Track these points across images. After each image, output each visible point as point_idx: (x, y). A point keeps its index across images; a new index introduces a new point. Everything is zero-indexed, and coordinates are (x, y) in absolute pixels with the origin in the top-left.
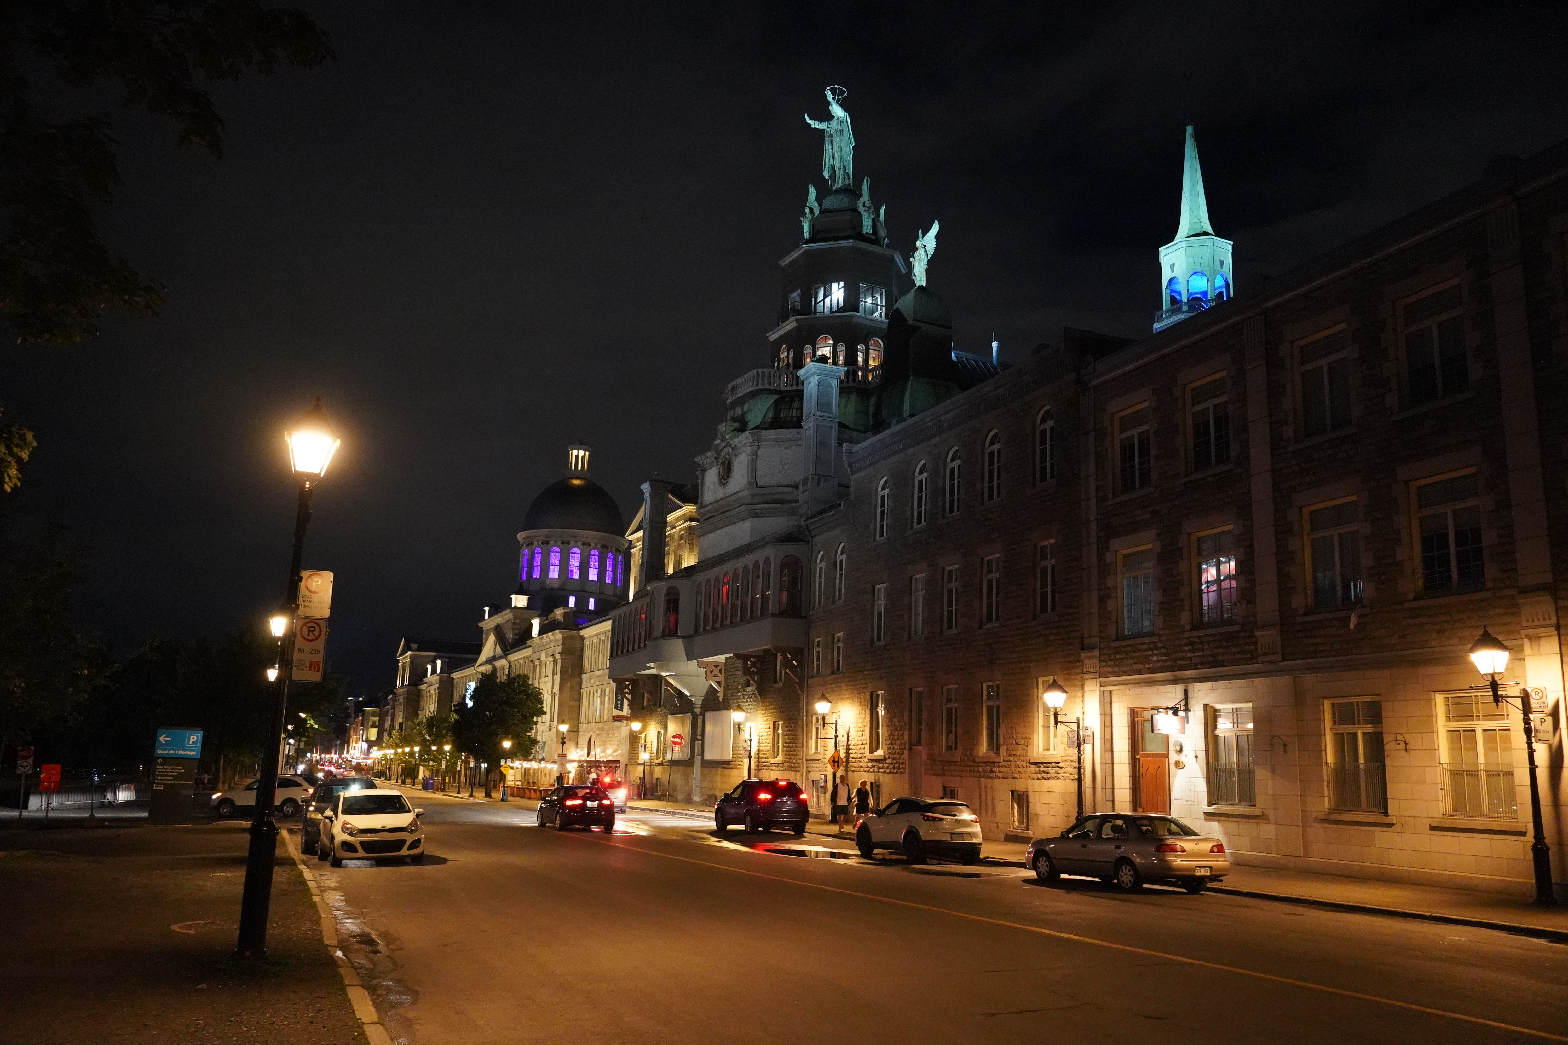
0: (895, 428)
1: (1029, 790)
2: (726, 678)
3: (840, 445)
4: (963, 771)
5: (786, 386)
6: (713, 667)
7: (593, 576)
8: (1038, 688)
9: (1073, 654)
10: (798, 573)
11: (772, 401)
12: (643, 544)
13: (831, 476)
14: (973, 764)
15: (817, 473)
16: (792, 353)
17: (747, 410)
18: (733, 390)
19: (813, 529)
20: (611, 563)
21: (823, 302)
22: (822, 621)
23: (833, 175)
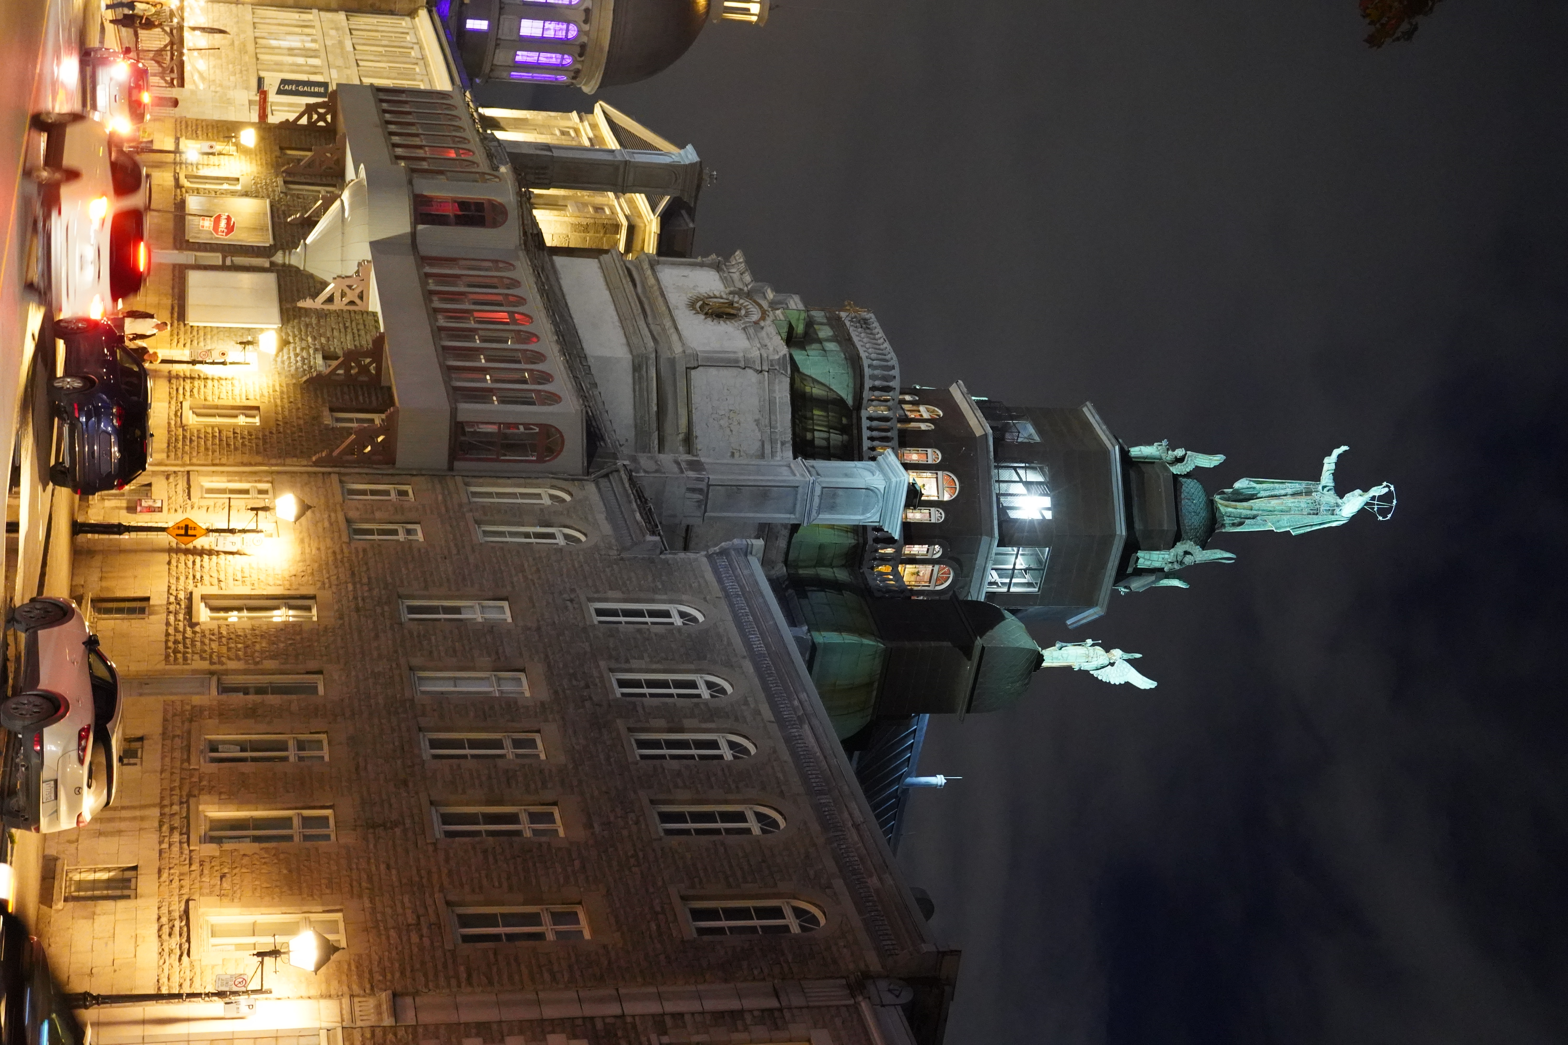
1: (138, 900)
2: (339, 314)
4: (172, 773)
6: (358, 291)
7: (530, 28)
8: (324, 912)
9: (385, 976)
10: (533, 455)
11: (843, 395)
13: (705, 511)
14: (184, 793)
15: (711, 488)
16: (927, 429)
17: (827, 349)
18: (862, 322)
19: (610, 481)
20: (553, 61)
21: (1018, 479)
22: (445, 501)
23: (1241, 497)
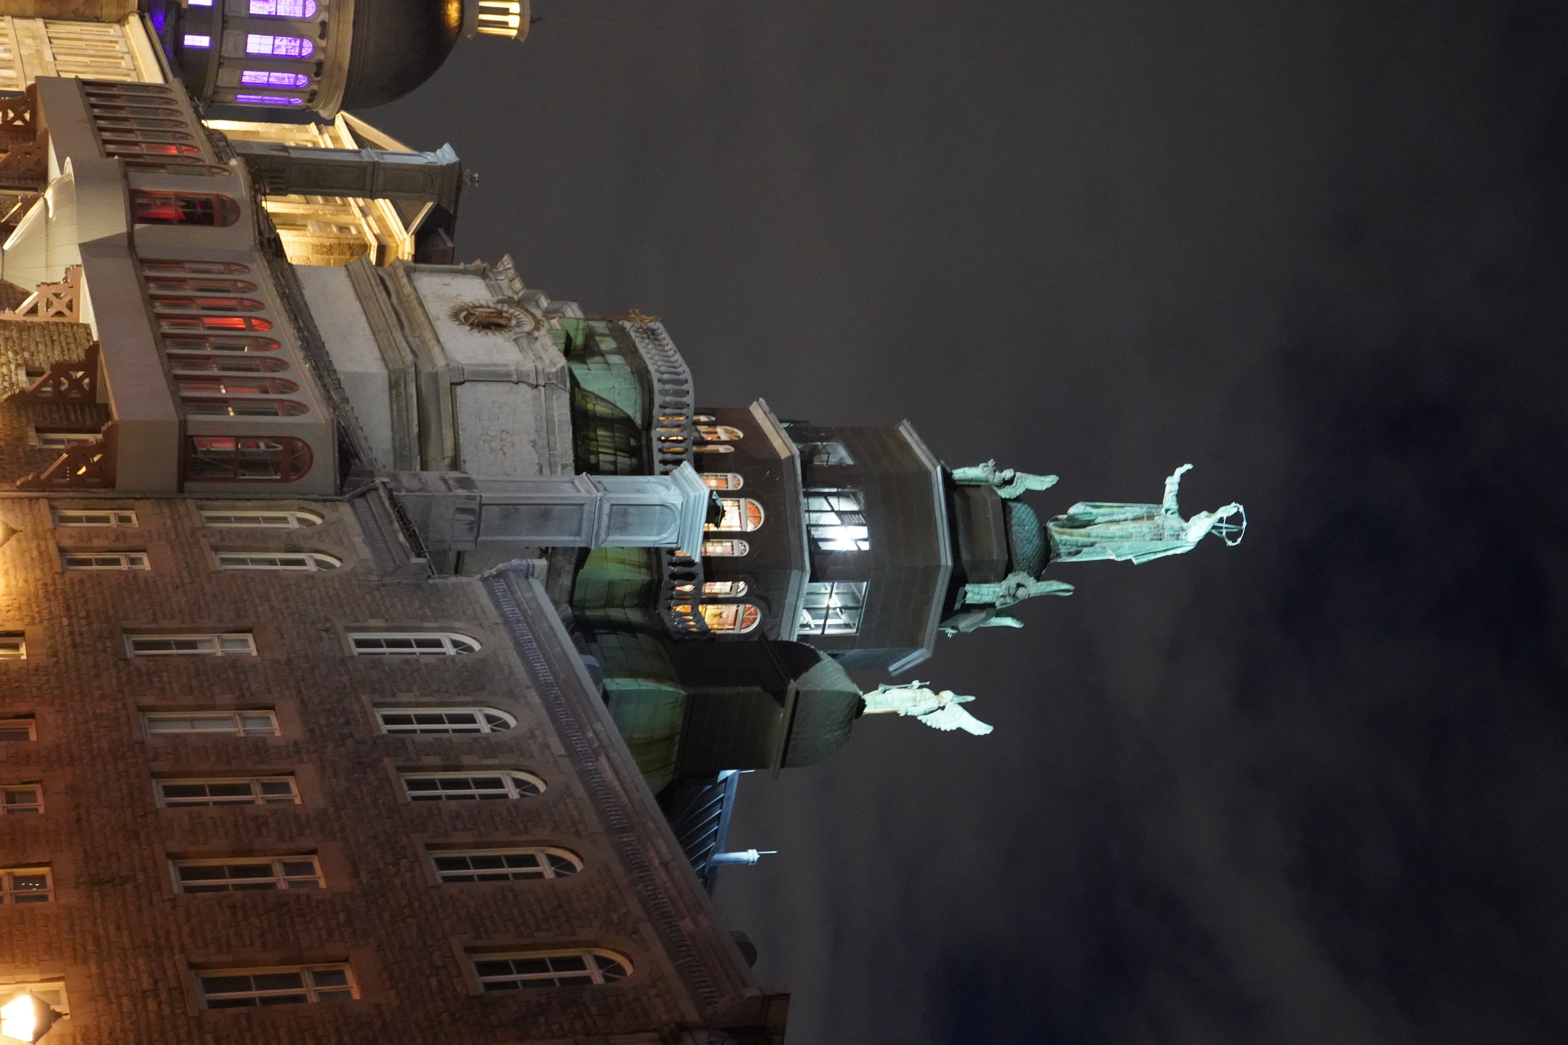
0: (579, 662)
2: (44, 326)
3: (544, 552)
5: (659, 439)
6: (67, 299)
7: (257, 44)
8: (44, 982)
10: (276, 474)
11: (630, 412)
12: (327, 150)
13: (478, 535)
15: (484, 508)
16: (726, 451)
17: (610, 362)
18: (649, 333)
19: (367, 502)
20: (286, 82)
21: (830, 509)
22: (175, 526)
23: (1077, 524)
